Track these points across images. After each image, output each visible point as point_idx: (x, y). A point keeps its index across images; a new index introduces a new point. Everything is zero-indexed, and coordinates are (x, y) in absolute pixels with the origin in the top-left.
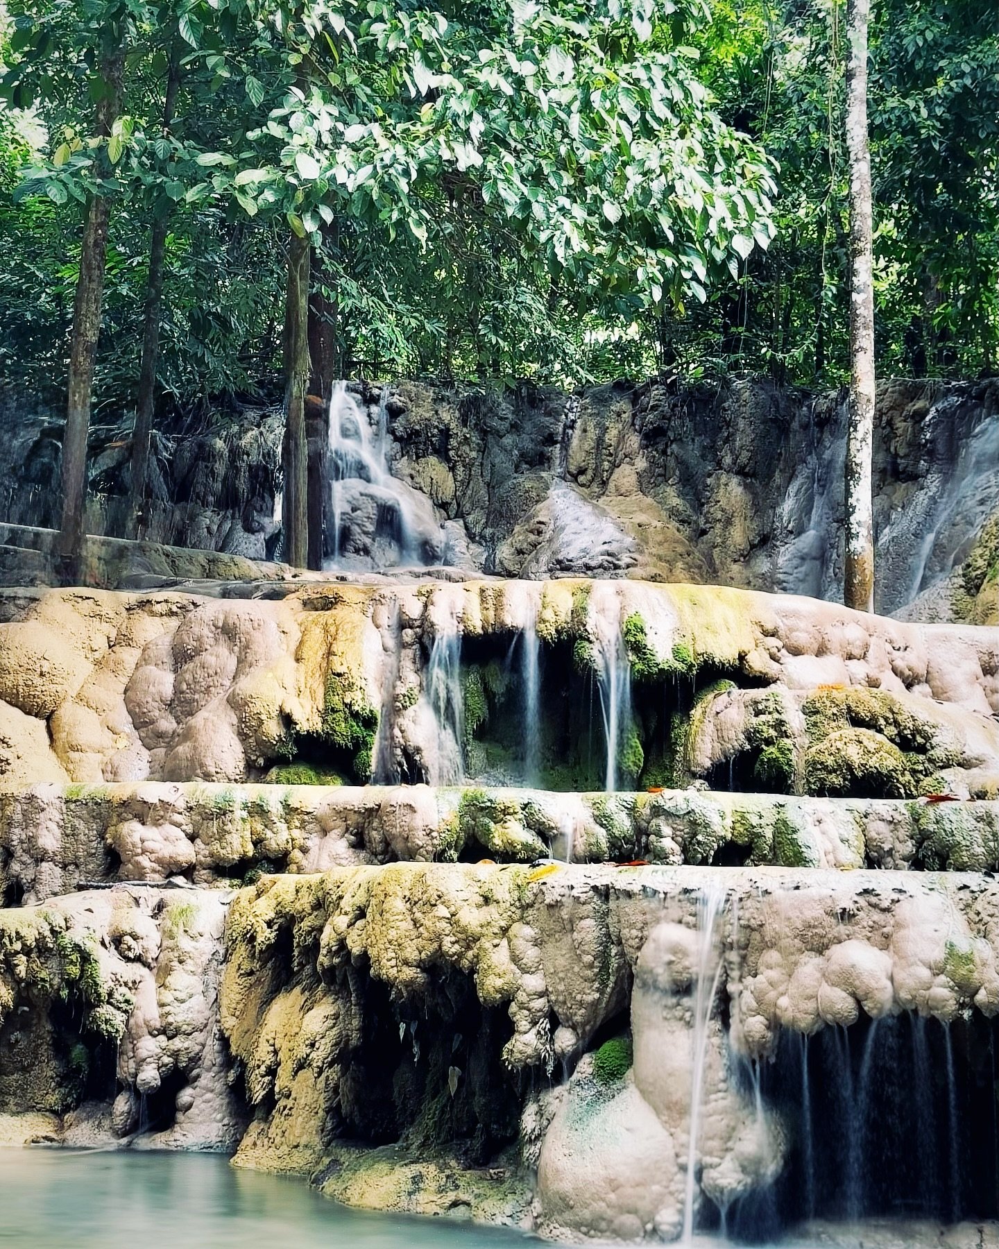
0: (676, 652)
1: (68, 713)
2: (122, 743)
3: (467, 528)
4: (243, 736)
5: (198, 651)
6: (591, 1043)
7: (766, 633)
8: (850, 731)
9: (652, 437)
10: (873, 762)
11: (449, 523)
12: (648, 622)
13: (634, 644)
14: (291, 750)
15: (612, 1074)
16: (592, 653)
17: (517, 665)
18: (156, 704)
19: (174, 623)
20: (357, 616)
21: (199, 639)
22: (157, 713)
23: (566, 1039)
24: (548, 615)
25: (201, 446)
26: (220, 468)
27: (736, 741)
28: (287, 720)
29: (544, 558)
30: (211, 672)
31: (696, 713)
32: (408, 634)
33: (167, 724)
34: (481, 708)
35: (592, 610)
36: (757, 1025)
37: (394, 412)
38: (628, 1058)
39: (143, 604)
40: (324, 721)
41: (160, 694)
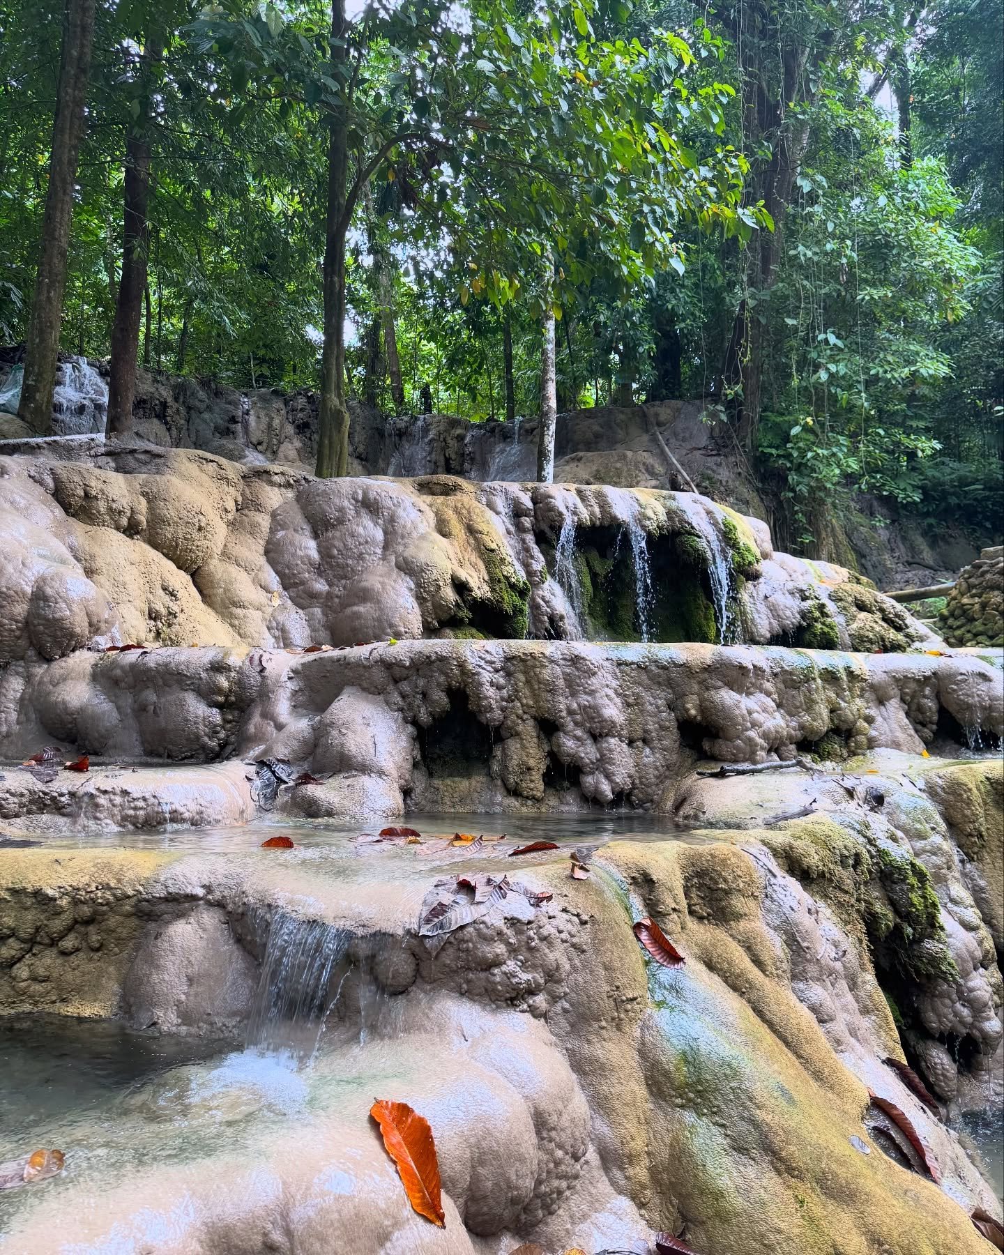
1: (216, 569)
2: (277, 601)
4: (420, 599)
5: (341, 521)
8: (864, 615)
9: (302, 428)
14: (466, 614)
16: (704, 546)
18: (305, 567)
19: (298, 493)
20: (475, 502)
21: (341, 510)
22: (307, 575)
24: (650, 513)
27: (794, 618)
28: (461, 587)
30: (362, 540)
32: (527, 522)
33: (318, 586)
39: (260, 474)
40: (493, 590)
41: (308, 557)
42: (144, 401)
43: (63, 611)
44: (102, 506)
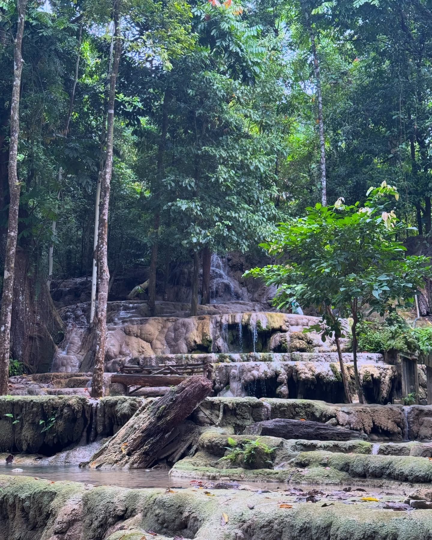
0: (267, 327)
1: (154, 341)
2: (165, 347)
3: (247, 289)
4: (187, 345)
5: (178, 329)
6: (225, 386)
7: (286, 322)
8: (298, 341)
10: (301, 346)
11: (243, 288)
12: (261, 320)
13: (258, 325)
14: (196, 347)
15: (227, 389)
16: (251, 327)
17: (238, 331)
18: (171, 339)
19: (174, 323)
20: (208, 321)
21: (179, 327)
22: (171, 341)
23: (222, 385)
24: (243, 320)
25: (181, 271)
26: (186, 276)
27: (278, 343)
28: (195, 342)
29: (265, 297)
30: (181, 333)
31: (271, 338)
32: (218, 324)
33: (173, 343)
34: (232, 338)
35: (251, 319)
36: (243, 381)
37: (229, 260)
38: (229, 387)
39: (168, 320)
40: (202, 342)
41: (172, 337)
42: (235, 265)
43: (110, 353)
44: (132, 333)
